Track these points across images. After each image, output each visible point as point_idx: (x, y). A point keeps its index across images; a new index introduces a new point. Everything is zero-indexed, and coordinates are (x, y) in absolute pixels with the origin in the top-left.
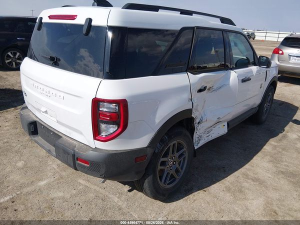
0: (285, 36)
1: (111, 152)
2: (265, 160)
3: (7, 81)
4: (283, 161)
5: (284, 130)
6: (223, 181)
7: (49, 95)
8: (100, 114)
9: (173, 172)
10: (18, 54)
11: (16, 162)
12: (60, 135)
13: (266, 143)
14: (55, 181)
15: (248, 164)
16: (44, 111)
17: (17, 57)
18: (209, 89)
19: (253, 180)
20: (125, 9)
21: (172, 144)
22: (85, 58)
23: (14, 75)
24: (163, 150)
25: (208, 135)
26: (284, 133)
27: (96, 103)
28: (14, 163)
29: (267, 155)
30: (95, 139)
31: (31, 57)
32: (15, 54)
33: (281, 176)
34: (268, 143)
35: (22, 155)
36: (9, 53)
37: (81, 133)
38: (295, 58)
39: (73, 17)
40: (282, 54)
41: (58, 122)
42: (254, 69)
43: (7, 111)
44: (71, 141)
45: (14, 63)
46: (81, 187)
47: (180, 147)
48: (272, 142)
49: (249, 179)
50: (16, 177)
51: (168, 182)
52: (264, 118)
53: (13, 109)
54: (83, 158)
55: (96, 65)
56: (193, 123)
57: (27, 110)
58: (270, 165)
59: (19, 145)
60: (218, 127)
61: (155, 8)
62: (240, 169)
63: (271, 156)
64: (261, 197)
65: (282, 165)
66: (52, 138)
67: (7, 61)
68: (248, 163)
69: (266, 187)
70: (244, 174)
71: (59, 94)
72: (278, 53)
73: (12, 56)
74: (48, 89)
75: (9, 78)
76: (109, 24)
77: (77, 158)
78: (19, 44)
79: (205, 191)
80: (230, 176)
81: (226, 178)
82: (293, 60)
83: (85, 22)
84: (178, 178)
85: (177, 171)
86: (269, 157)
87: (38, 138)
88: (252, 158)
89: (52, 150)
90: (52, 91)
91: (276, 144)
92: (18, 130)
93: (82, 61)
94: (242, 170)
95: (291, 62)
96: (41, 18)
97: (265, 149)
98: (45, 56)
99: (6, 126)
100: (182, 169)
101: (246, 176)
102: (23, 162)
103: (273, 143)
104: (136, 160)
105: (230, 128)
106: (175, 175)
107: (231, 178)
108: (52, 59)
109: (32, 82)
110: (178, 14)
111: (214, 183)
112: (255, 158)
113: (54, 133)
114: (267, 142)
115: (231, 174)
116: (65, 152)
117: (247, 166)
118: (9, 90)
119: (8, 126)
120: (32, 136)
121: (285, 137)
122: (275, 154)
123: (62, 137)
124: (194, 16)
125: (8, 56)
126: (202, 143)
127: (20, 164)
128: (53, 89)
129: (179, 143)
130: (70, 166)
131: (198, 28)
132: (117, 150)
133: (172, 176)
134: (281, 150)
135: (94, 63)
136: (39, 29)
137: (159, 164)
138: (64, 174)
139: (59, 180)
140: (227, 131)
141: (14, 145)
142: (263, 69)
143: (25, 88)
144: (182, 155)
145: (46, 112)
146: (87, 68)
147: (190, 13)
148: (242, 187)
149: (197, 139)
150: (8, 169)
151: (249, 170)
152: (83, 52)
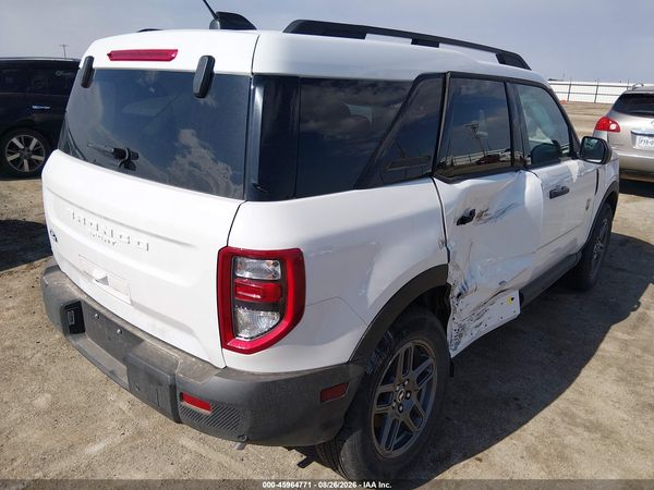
0: (621, 91)
1: (263, 379)
2: (607, 377)
3: (9, 202)
4: (647, 379)
5: (639, 304)
6: (518, 432)
7: (112, 240)
8: (237, 285)
9: (404, 417)
10: (35, 141)
11: (33, 395)
12: (139, 334)
13: (604, 336)
14: (125, 441)
15: (570, 388)
16: (99, 278)
17: (31, 147)
18: (480, 216)
19: (587, 428)
20: (292, 32)
21: (401, 351)
22: (192, 150)
23: (25, 189)
24: (383, 367)
25: (478, 322)
26: (640, 310)
27: (228, 259)
28: (27, 400)
29: (610, 365)
30: (224, 345)
31: (67, 150)
32: (27, 142)
33: (649, 416)
34: (608, 335)
35: (45, 380)
36: (15, 140)
37: (189, 331)
38: (647, 138)
39: (168, 55)
40: (618, 130)
41: (133, 303)
42: (573, 166)
43: (11, 273)
44: (165, 350)
45: (25, 161)
46: (187, 457)
47: (420, 356)
48: (617, 332)
49: (577, 426)
50: (31, 435)
51: (396, 442)
52: (593, 276)
53: (25, 266)
54: (197, 393)
55: (221, 165)
56: (448, 297)
57: (59, 272)
58: (619, 390)
59: (39, 354)
60: (499, 302)
61: (358, 32)
62: (553, 401)
63: (621, 368)
64: (611, 471)
65: (646, 388)
66: (120, 341)
67: (10, 158)
68: (570, 385)
69: (620, 445)
70: (564, 414)
71: (136, 237)
72: (608, 129)
73: (21, 147)
74: (111, 226)
75: (15, 196)
76: (257, 70)
77: (181, 394)
78: (36, 119)
79: (480, 460)
80: (533, 420)
81: (525, 426)
82: (641, 143)
83: (199, 66)
84: (417, 431)
85: (414, 414)
86: (615, 370)
87: (86, 341)
88: (577, 374)
89: (118, 373)
90: (119, 230)
91: (626, 337)
92: (36, 318)
93: (184, 157)
94: (559, 403)
95: (637, 147)
96: (91, 59)
97: (604, 350)
98: (102, 147)
99: (8, 309)
100: (424, 408)
101: (569, 418)
102: (49, 396)
103: (619, 335)
104: (324, 395)
105: (525, 303)
106: (410, 424)
107: (535, 427)
108: (119, 154)
109: (71, 209)
110: (406, 43)
111: (499, 439)
112: (584, 372)
113: (123, 330)
114: (606, 332)
115: (535, 414)
116: (152, 378)
117: (569, 394)
118: (15, 222)
119: (13, 308)
120: (70, 337)
121: (643, 319)
122: (628, 361)
123: (142, 340)
124: (443, 48)
125: (13, 146)
126: (466, 341)
127: (42, 401)
128: (122, 224)
129: (418, 347)
130: (163, 412)
131: (455, 75)
132: (279, 374)
133: (404, 427)
134: (639, 353)
135: (215, 161)
136: (86, 84)
137: (375, 402)
138: (145, 423)
139: (134, 439)
140: (518, 312)
141: (28, 354)
142: (592, 166)
143: (55, 222)
144: (424, 374)
145: (105, 280)
146: (197, 172)
147: (433, 42)
148: (565, 447)
149: (454, 334)
150: (14, 415)
151: (574, 403)
152: (187, 136)
